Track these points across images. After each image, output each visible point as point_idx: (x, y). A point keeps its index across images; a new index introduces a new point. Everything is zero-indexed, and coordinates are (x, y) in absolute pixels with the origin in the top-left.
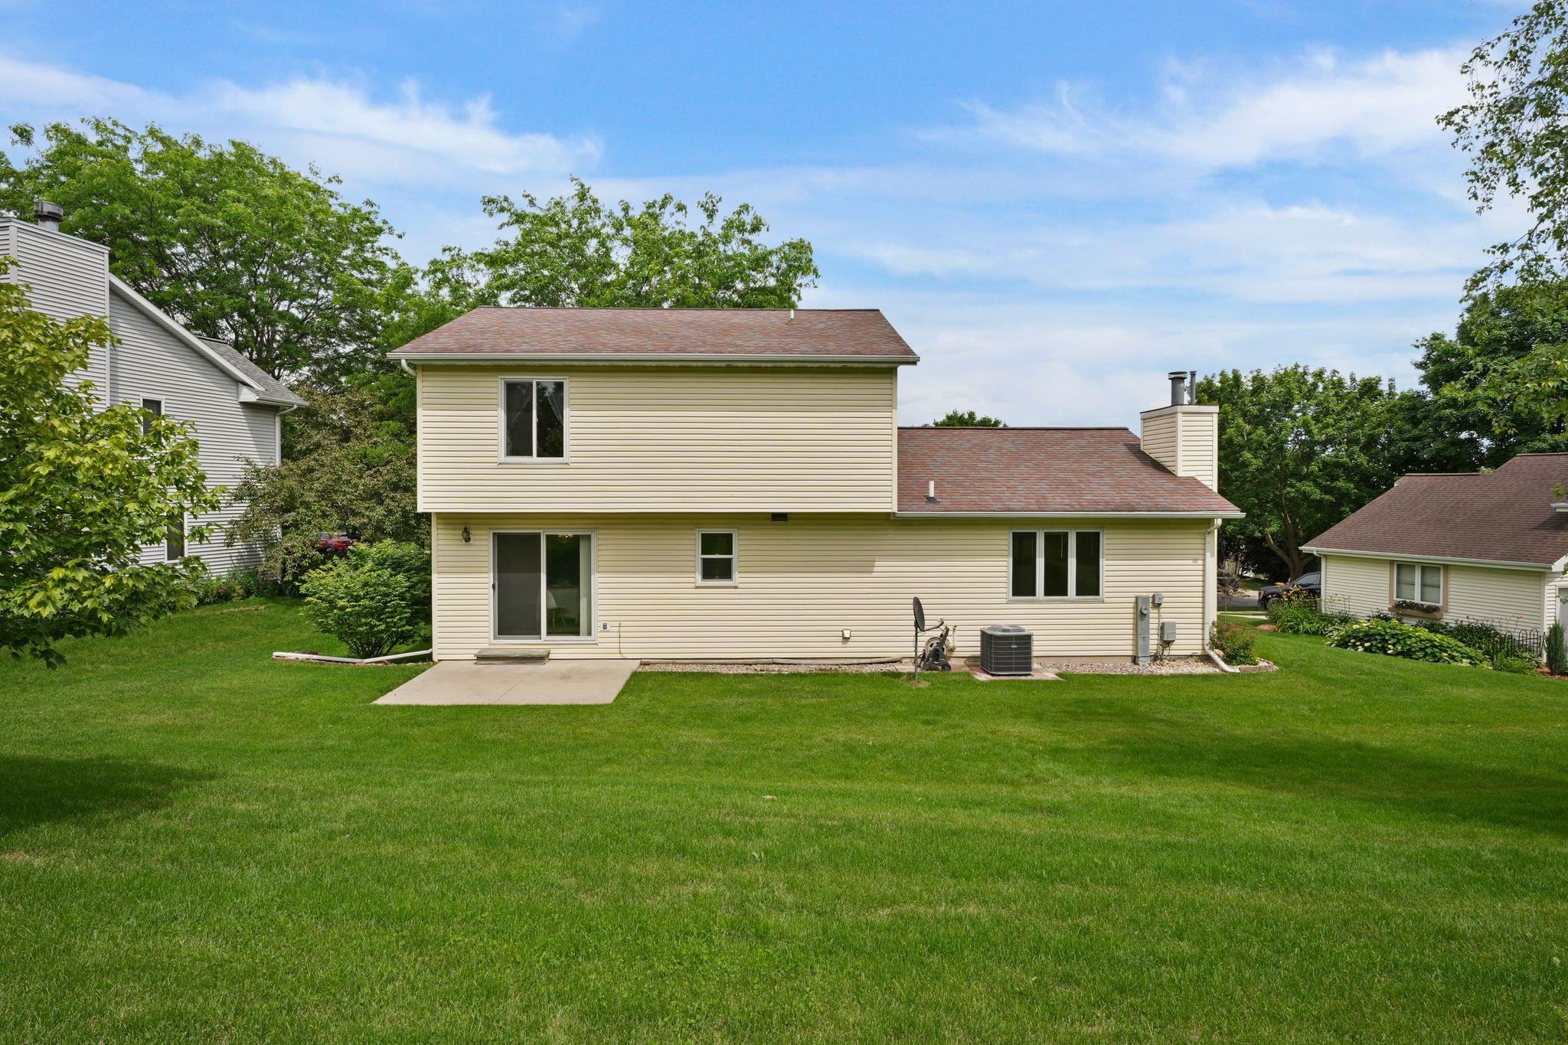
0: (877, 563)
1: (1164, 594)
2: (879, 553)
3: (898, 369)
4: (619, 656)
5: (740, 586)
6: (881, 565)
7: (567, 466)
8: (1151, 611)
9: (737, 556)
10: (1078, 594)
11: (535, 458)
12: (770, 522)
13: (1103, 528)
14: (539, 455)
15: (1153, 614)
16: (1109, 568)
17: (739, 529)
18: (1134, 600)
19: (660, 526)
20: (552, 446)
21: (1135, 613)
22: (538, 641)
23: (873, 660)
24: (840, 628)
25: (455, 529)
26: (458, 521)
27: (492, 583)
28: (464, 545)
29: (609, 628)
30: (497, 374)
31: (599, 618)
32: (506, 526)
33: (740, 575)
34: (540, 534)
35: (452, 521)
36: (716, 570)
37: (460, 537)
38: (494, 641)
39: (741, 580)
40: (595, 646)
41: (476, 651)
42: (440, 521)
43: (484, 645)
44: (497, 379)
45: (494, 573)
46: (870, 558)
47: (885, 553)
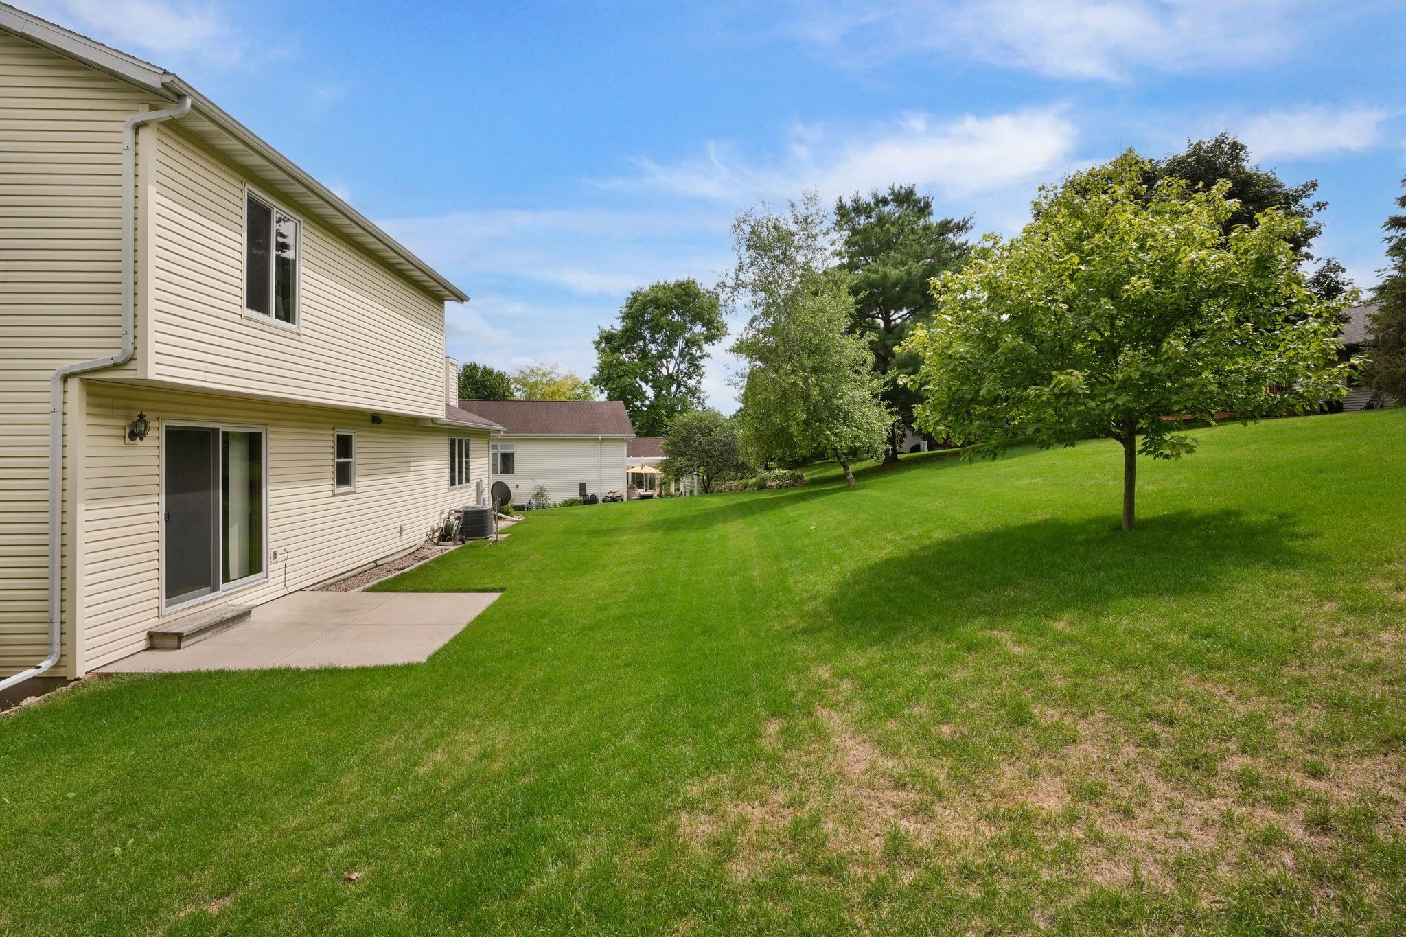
0: (412, 464)
2: (412, 455)
4: (283, 592)
5: (356, 490)
6: (415, 465)
7: (298, 338)
9: (356, 459)
11: (272, 319)
12: (370, 424)
14: (276, 316)
19: (313, 425)
20: (286, 312)
22: (216, 594)
23: (415, 548)
24: (398, 524)
25: (112, 417)
26: (117, 402)
27: (164, 511)
28: (127, 446)
29: (278, 557)
30: (241, 178)
31: (271, 546)
32: (180, 416)
33: (357, 479)
34: (218, 429)
35: (108, 401)
36: (344, 476)
37: (121, 432)
38: (165, 610)
39: (358, 484)
40: (266, 585)
41: (144, 635)
42: (91, 400)
43: (153, 623)
44: (240, 186)
45: (167, 493)
46: (409, 459)
47: (414, 455)
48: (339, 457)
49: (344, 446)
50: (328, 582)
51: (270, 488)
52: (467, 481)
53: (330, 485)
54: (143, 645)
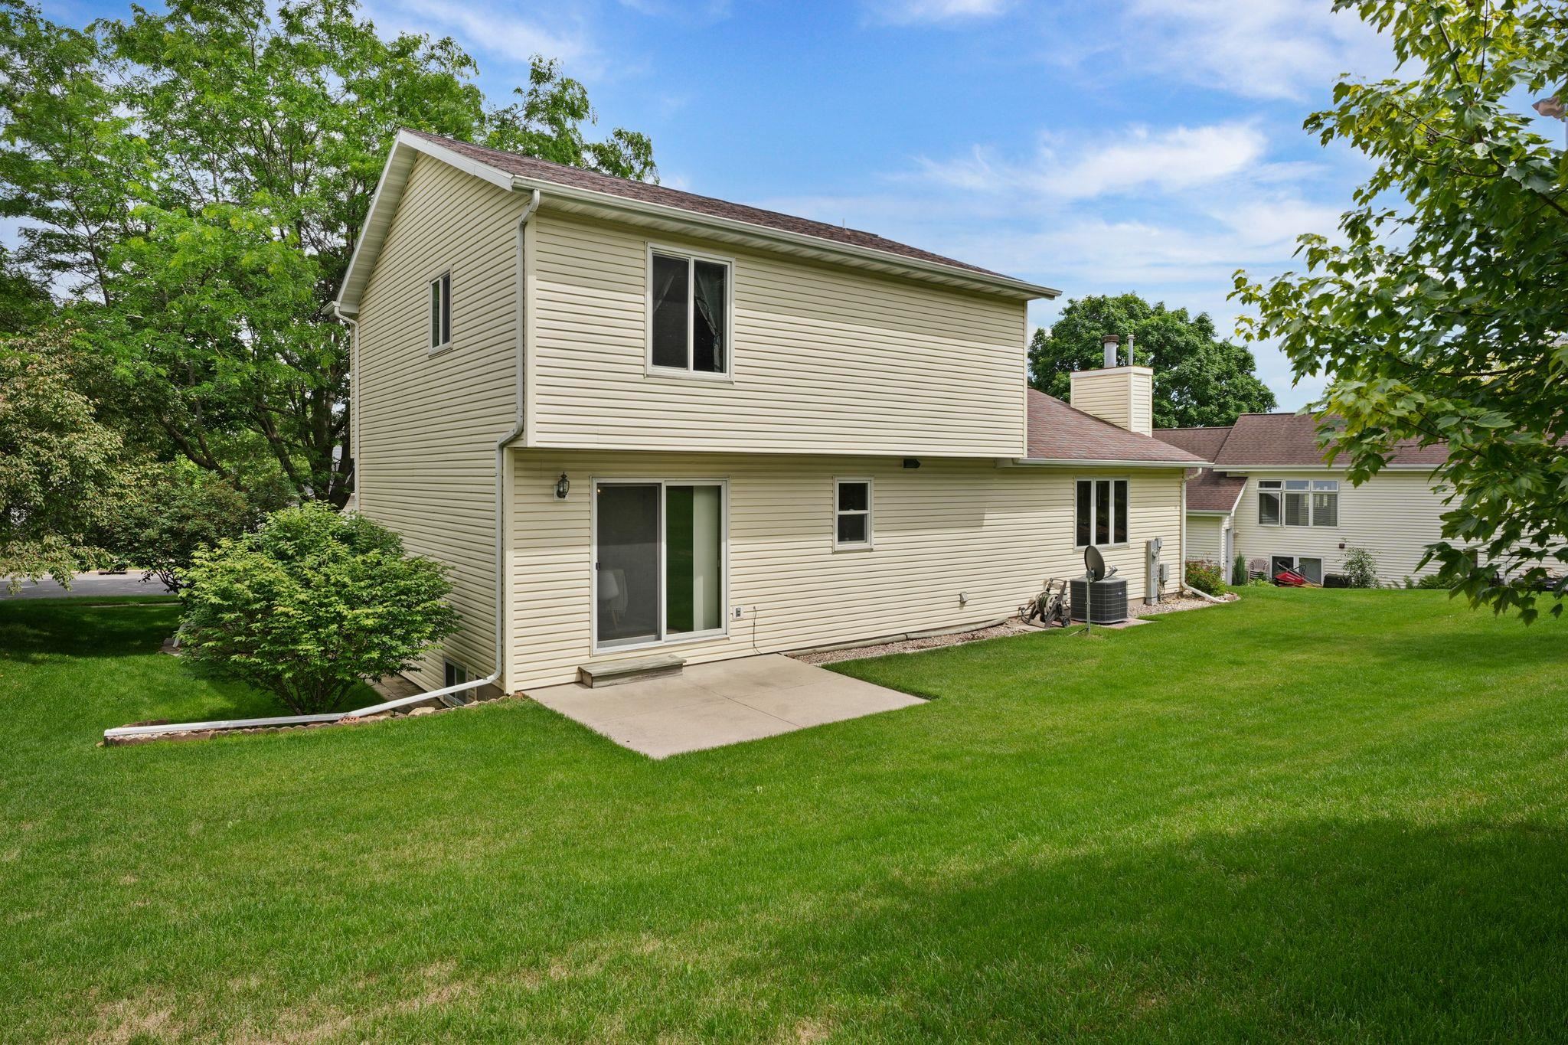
0: (986, 516)
1: (1161, 539)
2: (987, 505)
3: (1029, 303)
4: (752, 652)
5: (875, 548)
6: (991, 518)
7: (730, 386)
9: (874, 511)
10: (1115, 541)
11: (690, 372)
12: (901, 469)
13: (1128, 476)
14: (696, 368)
15: (1158, 556)
16: (1132, 515)
17: (876, 478)
18: (1144, 545)
19: (799, 474)
20: (710, 357)
21: (1147, 558)
22: (658, 643)
23: (987, 624)
24: (959, 591)
25: (541, 478)
26: (545, 465)
27: (595, 560)
28: (555, 503)
29: (742, 614)
30: (642, 239)
31: (731, 602)
32: (615, 473)
33: (874, 534)
34: (660, 484)
35: (537, 465)
36: (852, 530)
37: (549, 491)
38: (596, 650)
39: (875, 541)
40: (727, 642)
41: (575, 669)
42: (519, 464)
43: (583, 659)
44: (642, 247)
45: (599, 544)
46: (981, 511)
47: (991, 504)
48: (841, 508)
49: (853, 496)
50: (818, 649)
51: (730, 542)
52: (1121, 537)
53: (830, 539)
54: (573, 678)
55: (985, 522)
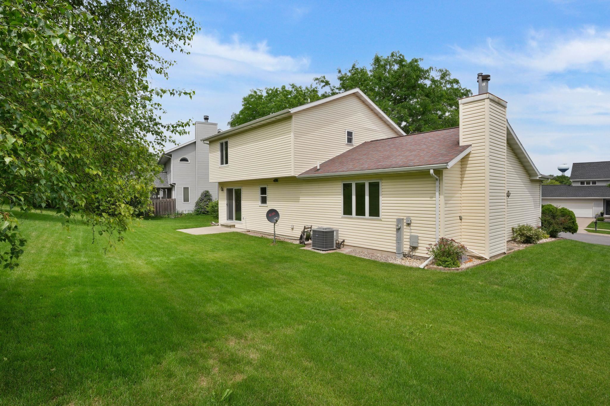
0: (300, 198)
1: (412, 218)
2: (300, 194)
5: (268, 206)
7: (229, 167)
8: (405, 227)
9: (268, 195)
10: (370, 215)
12: (274, 182)
13: (381, 179)
15: (405, 229)
16: (384, 201)
17: (268, 185)
18: (396, 220)
21: (397, 228)
24: (290, 224)
27: (226, 203)
29: (244, 219)
31: (242, 215)
33: (268, 202)
34: (233, 188)
36: (264, 200)
40: (242, 224)
45: (227, 200)
46: (298, 196)
47: (302, 194)
49: (264, 191)
51: (242, 201)
53: (259, 203)
55: (300, 201)
